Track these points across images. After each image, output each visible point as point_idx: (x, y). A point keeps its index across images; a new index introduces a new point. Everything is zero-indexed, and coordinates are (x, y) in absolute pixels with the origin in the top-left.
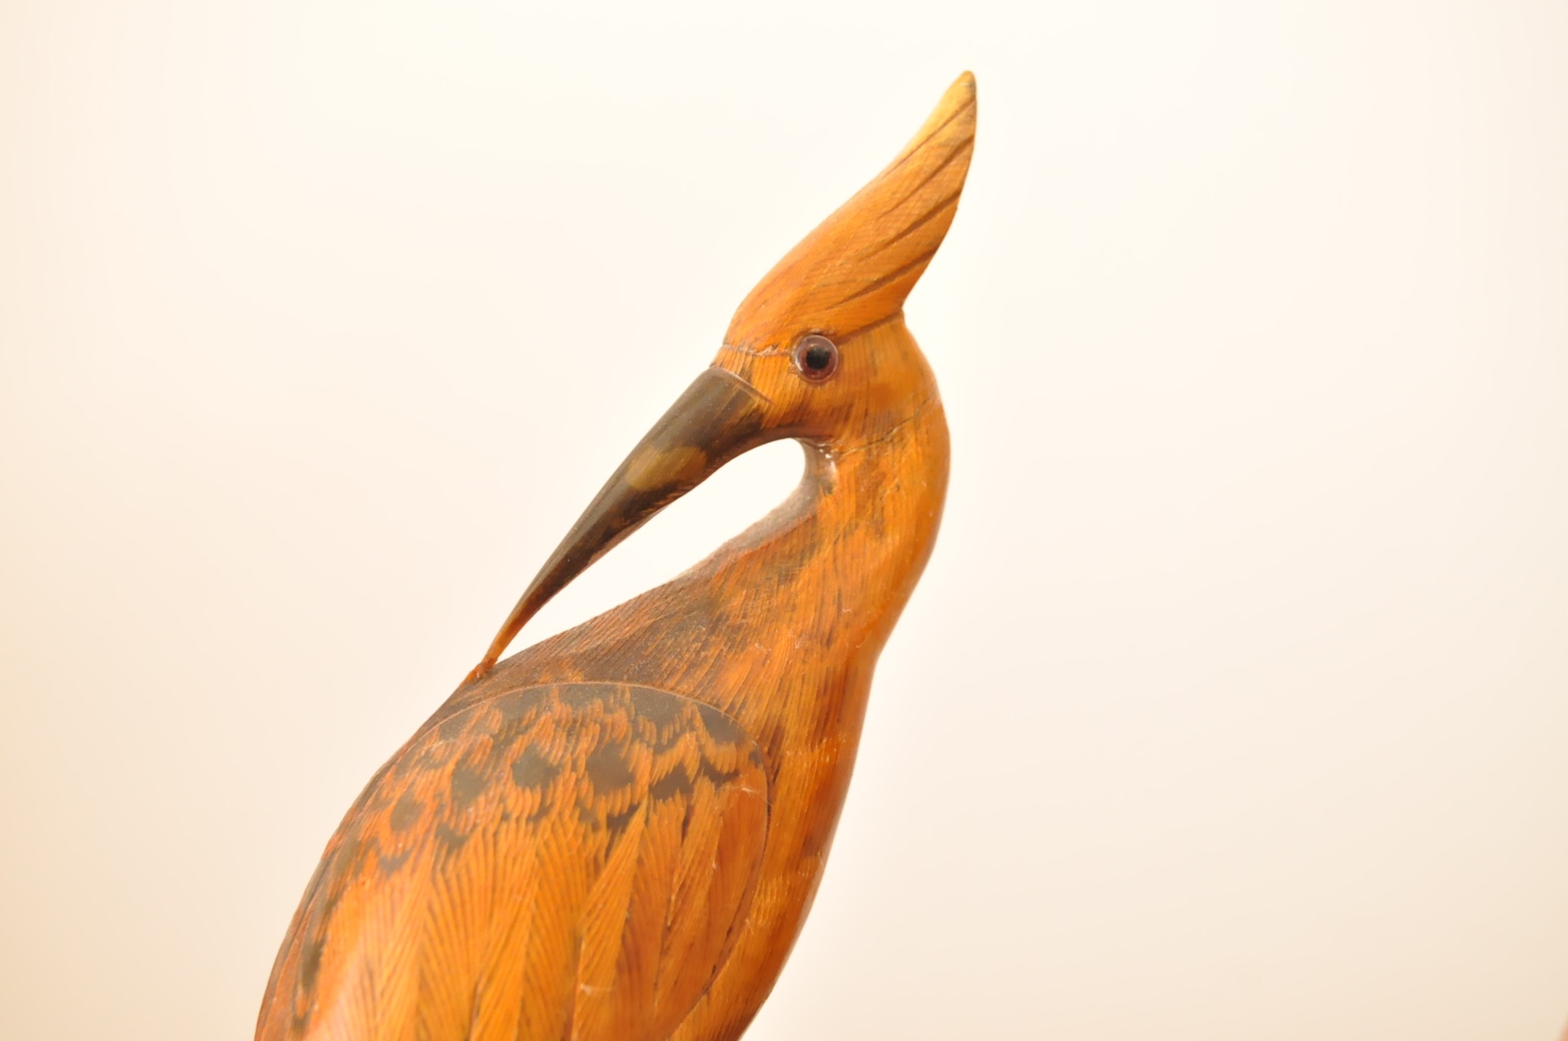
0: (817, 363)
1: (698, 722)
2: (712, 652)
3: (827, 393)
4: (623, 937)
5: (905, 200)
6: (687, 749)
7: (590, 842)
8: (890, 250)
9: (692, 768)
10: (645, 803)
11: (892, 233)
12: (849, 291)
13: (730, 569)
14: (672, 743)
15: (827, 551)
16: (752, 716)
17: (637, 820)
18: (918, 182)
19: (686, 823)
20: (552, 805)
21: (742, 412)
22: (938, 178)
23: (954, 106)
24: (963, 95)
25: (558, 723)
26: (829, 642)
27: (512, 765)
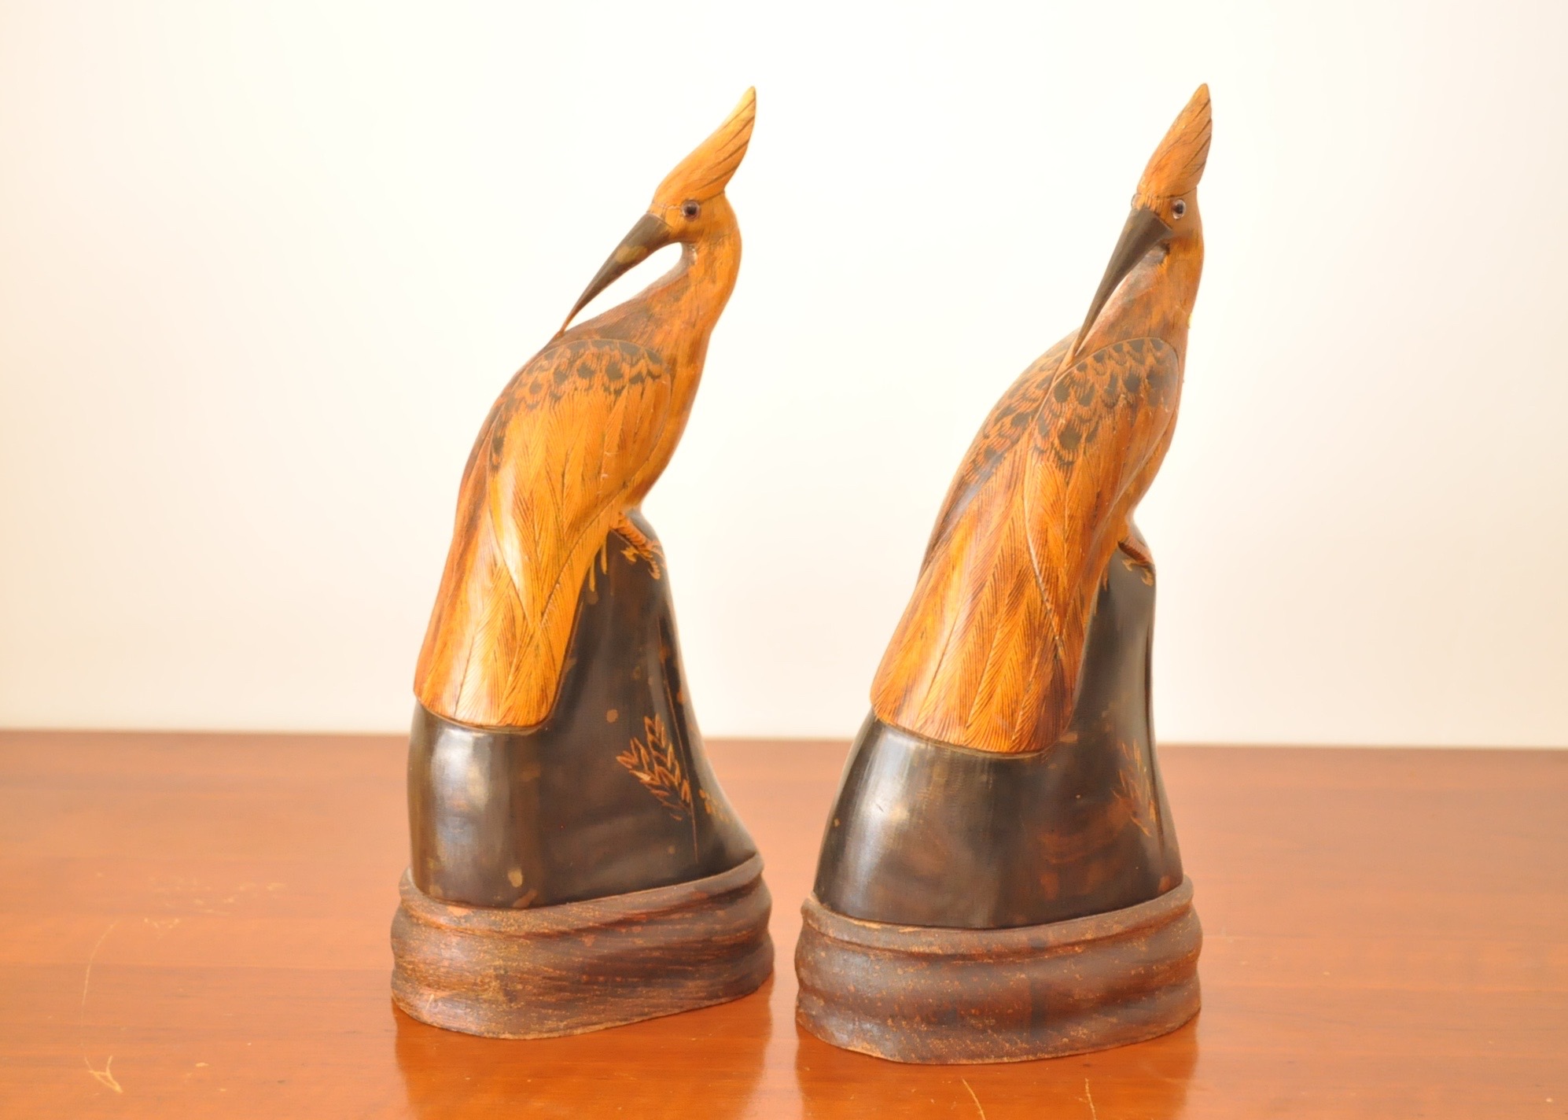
0: (691, 212)
1: (646, 355)
2: (649, 329)
3: (695, 225)
4: (620, 435)
5: (727, 144)
6: (643, 366)
7: (608, 399)
8: (721, 166)
9: (644, 372)
10: (628, 385)
11: (722, 159)
12: (706, 182)
13: (654, 295)
14: (637, 362)
15: (692, 289)
16: (666, 353)
17: (625, 392)
18: (732, 136)
19: (642, 394)
20: (593, 385)
21: (661, 232)
22: (740, 134)
23: (746, 102)
24: (750, 97)
25: (593, 354)
26: (694, 326)
27: (578, 370)
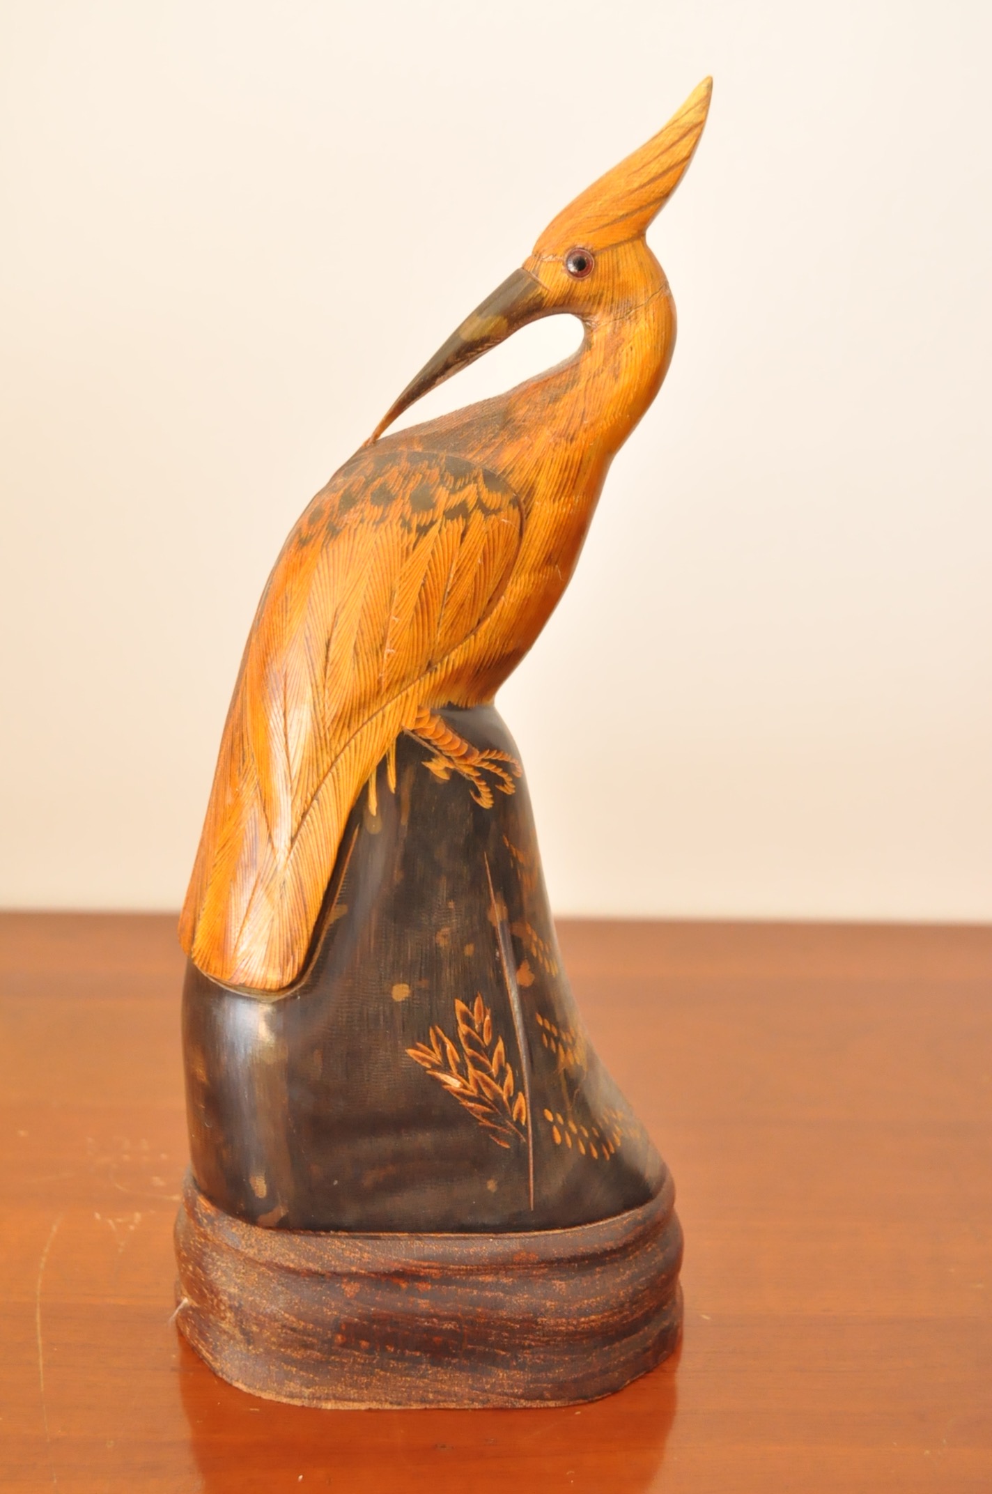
0: (583, 266)
1: (481, 479)
2: (498, 440)
3: (585, 286)
4: (420, 594)
5: (649, 163)
6: (469, 493)
7: (405, 538)
8: (633, 196)
9: (471, 503)
10: (440, 521)
11: (636, 185)
12: (606, 221)
13: (523, 393)
14: (461, 489)
15: (582, 385)
16: (516, 480)
17: (434, 531)
18: (659, 151)
19: (464, 535)
20: (388, 516)
21: (531, 296)
22: (674, 148)
23: (695, 100)
24: (703, 93)
25: (400, 473)
26: (572, 440)
27: (372, 494)
